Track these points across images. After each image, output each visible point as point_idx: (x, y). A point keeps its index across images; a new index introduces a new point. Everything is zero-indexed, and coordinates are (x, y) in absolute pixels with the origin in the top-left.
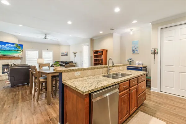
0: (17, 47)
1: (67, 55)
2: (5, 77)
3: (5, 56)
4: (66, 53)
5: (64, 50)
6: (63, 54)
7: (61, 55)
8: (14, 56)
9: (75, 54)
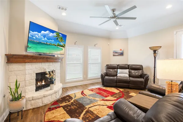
0: (57, 39)
1: (122, 54)
2: (40, 100)
3: (40, 55)
4: (121, 52)
5: (117, 46)
6: (116, 53)
7: (112, 54)
8: (54, 56)
9: (155, 52)
